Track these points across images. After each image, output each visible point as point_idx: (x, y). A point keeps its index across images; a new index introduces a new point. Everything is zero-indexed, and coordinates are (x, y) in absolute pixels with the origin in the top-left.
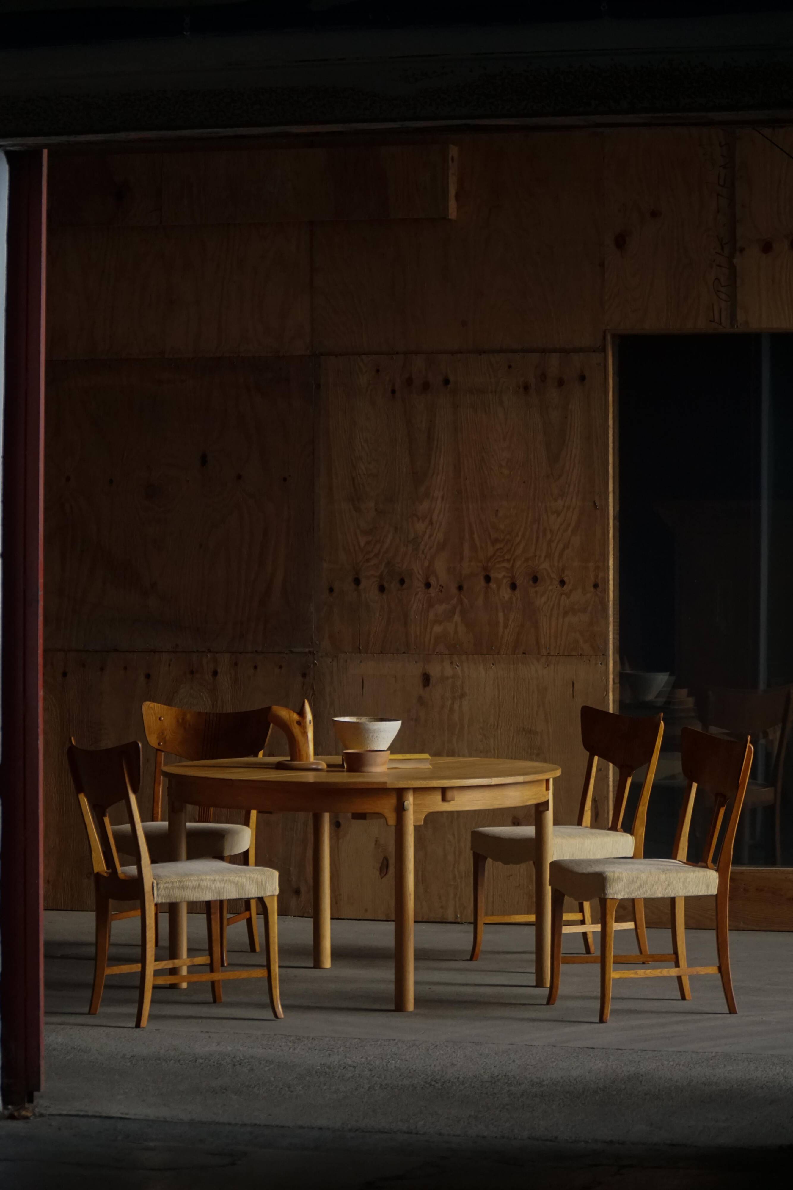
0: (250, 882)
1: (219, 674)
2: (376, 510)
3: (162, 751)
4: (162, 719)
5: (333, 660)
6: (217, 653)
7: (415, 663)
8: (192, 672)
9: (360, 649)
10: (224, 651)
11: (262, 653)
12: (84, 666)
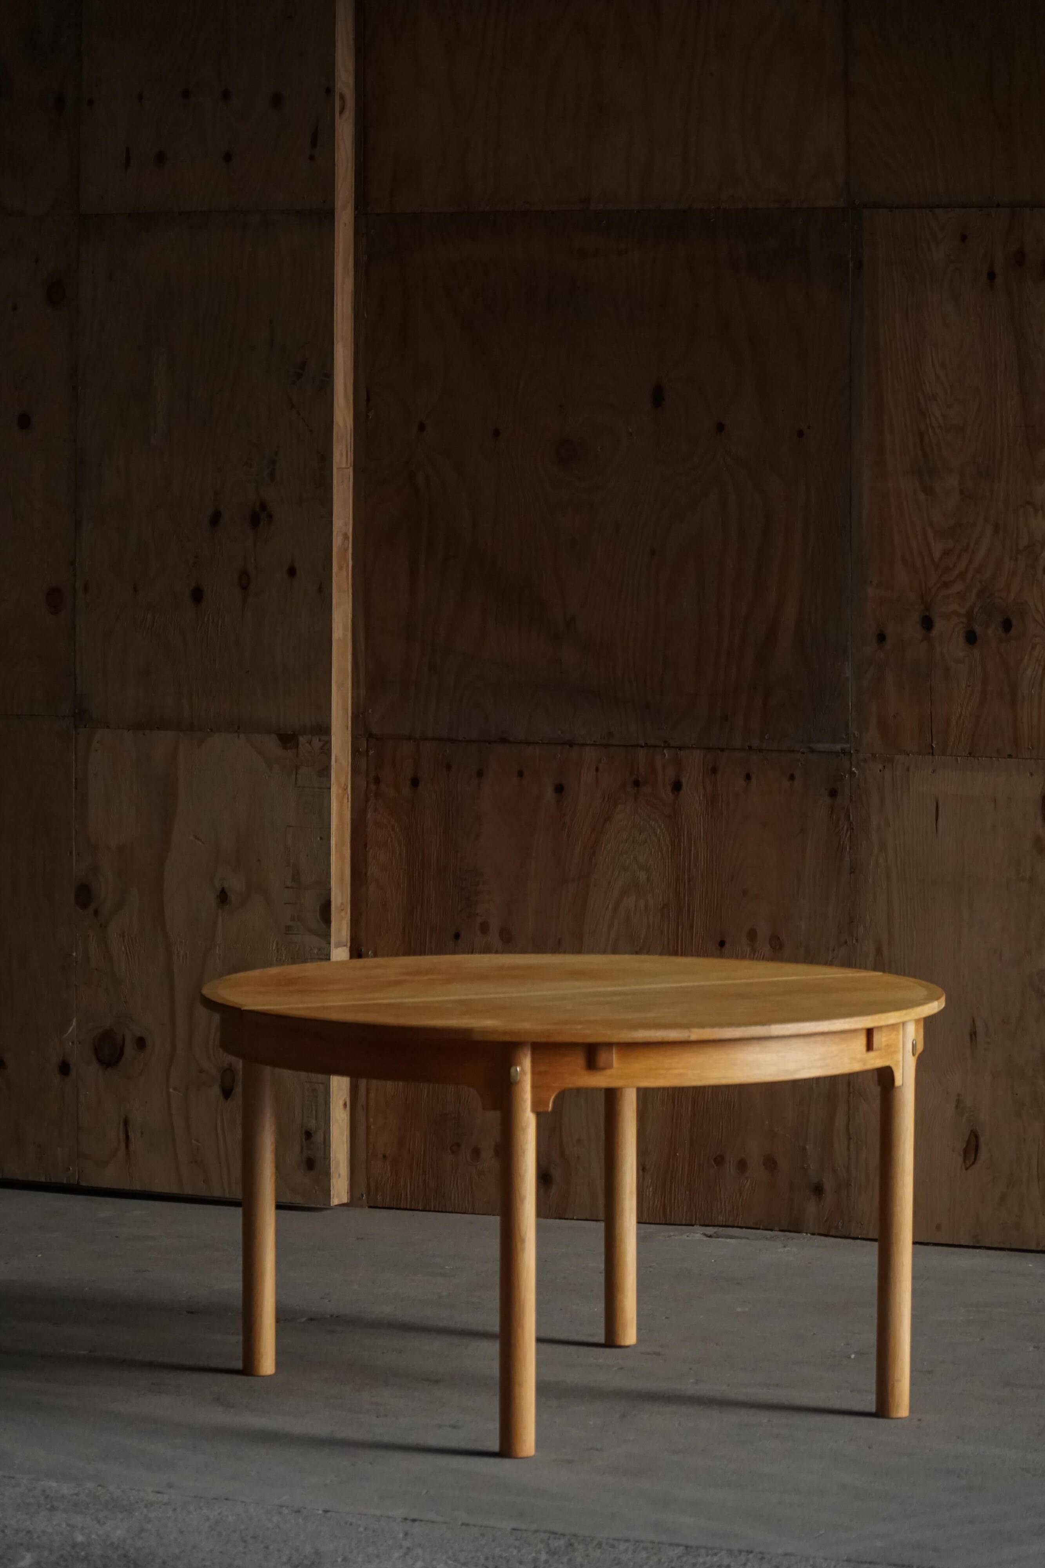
1: (684, 787)
2: (961, 492)
5: (884, 767)
6: (680, 748)
7: (1027, 774)
8: (637, 783)
9: (932, 747)
10: (694, 746)
11: (760, 750)
12: (449, 767)
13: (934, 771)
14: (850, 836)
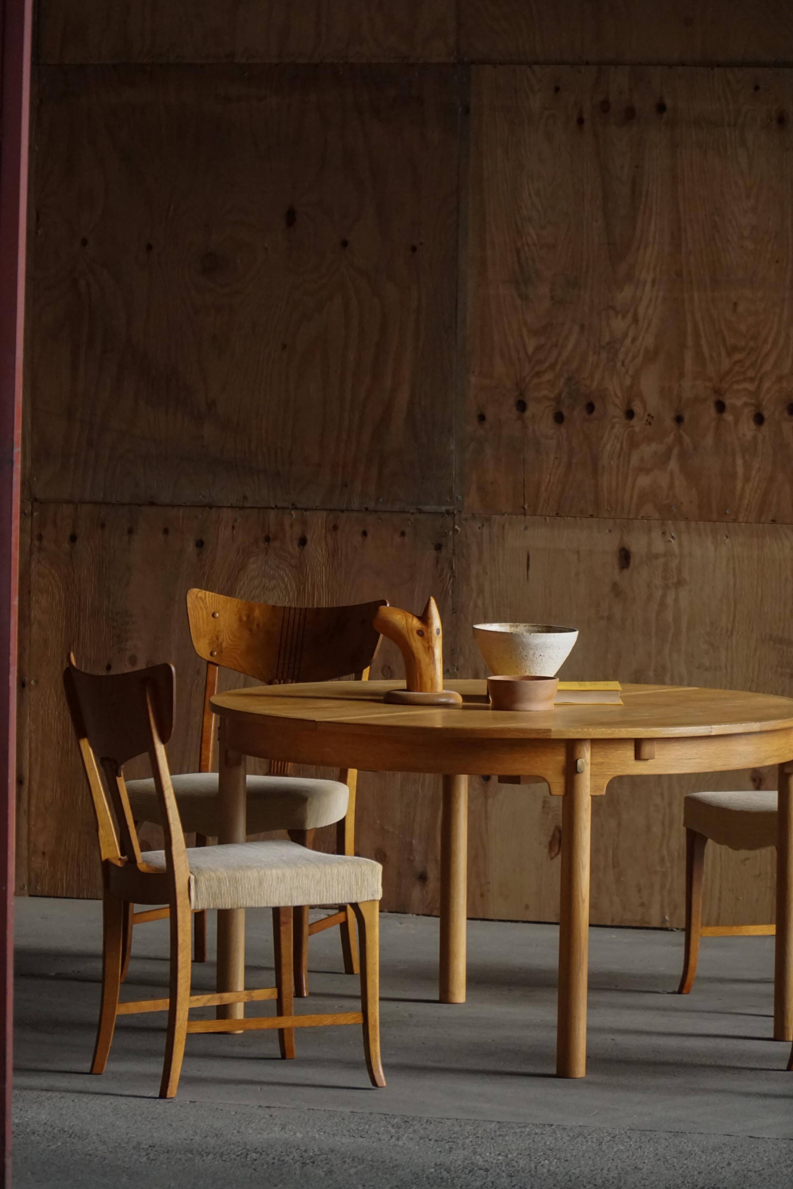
0: (338, 880)
1: (309, 543)
3: (217, 665)
4: (217, 615)
5: (483, 525)
6: (306, 510)
7: (607, 531)
8: (267, 539)
9: (524, 508)
10: (317, 508)
11: (376, 511)
12: (103, 526)
13: (526, 528)
14: (453, 583)
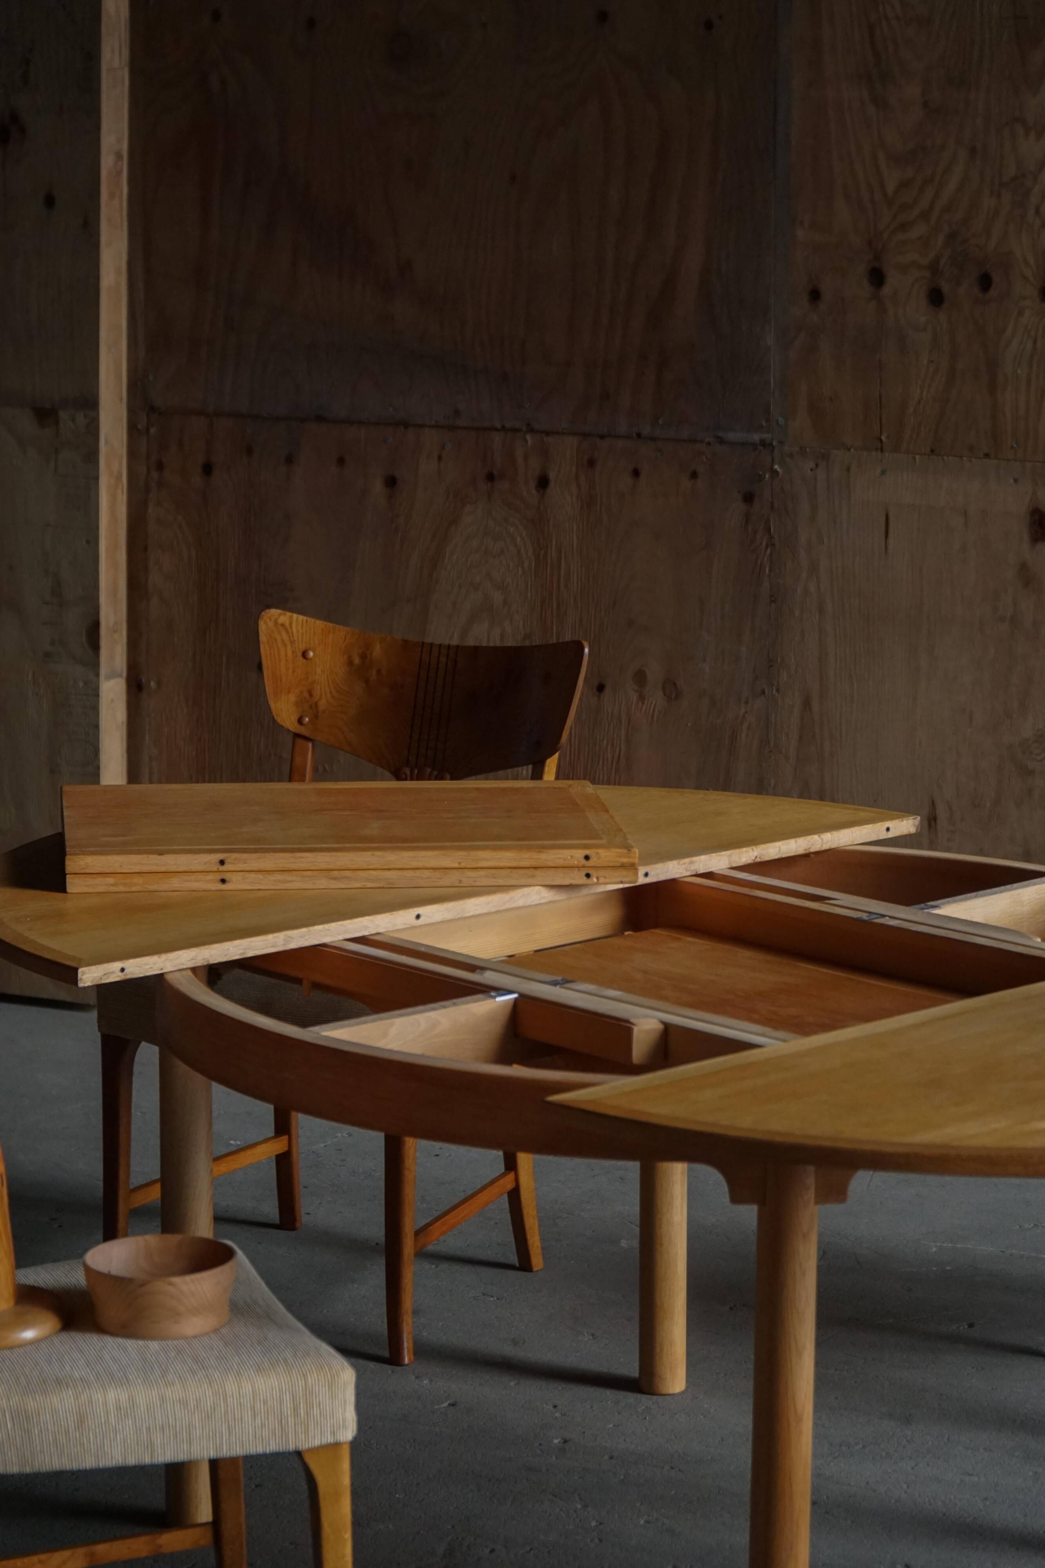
0: (253, 1408)
1: (552, 484)
2: (925, 105)
3: (307, 739)
4: (311, 654)
5: (817, 465)
6: (548, 433)
7: (1012, 481)
8: (490, 477)
9: (881, 441)
10: (564, 431)
11: (653, 439)
12: (249, 451)
13: (883, 472)
14: (771, 554)
